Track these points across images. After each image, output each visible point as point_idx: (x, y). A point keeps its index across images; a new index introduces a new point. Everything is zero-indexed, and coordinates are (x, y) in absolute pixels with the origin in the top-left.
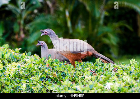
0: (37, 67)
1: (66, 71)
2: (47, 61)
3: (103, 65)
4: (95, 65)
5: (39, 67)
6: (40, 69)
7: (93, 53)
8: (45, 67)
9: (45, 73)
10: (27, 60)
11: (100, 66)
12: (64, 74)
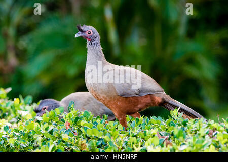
0: (46, 129)
1: (106, 138)
2: (67, 116)
3: (185, 124)
4: (169, 124)
5: (50, 129)
6: (51, 132)
7: (163, 99)
8: (62, 128)
9: (63, 141)
10: (24, 114)
11: (179, 125)
12: (102, 144)
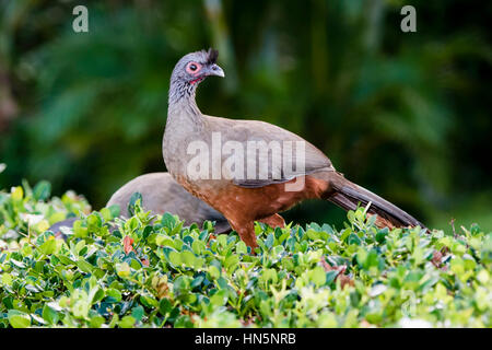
1: (212, 270)
2: (127, 225)
3: (381, 239)
4: (346, 240)
6: (92, 260)
7: (331, 185)
8: (115, 250)
9: (119, 279)
11: (369, 241)
